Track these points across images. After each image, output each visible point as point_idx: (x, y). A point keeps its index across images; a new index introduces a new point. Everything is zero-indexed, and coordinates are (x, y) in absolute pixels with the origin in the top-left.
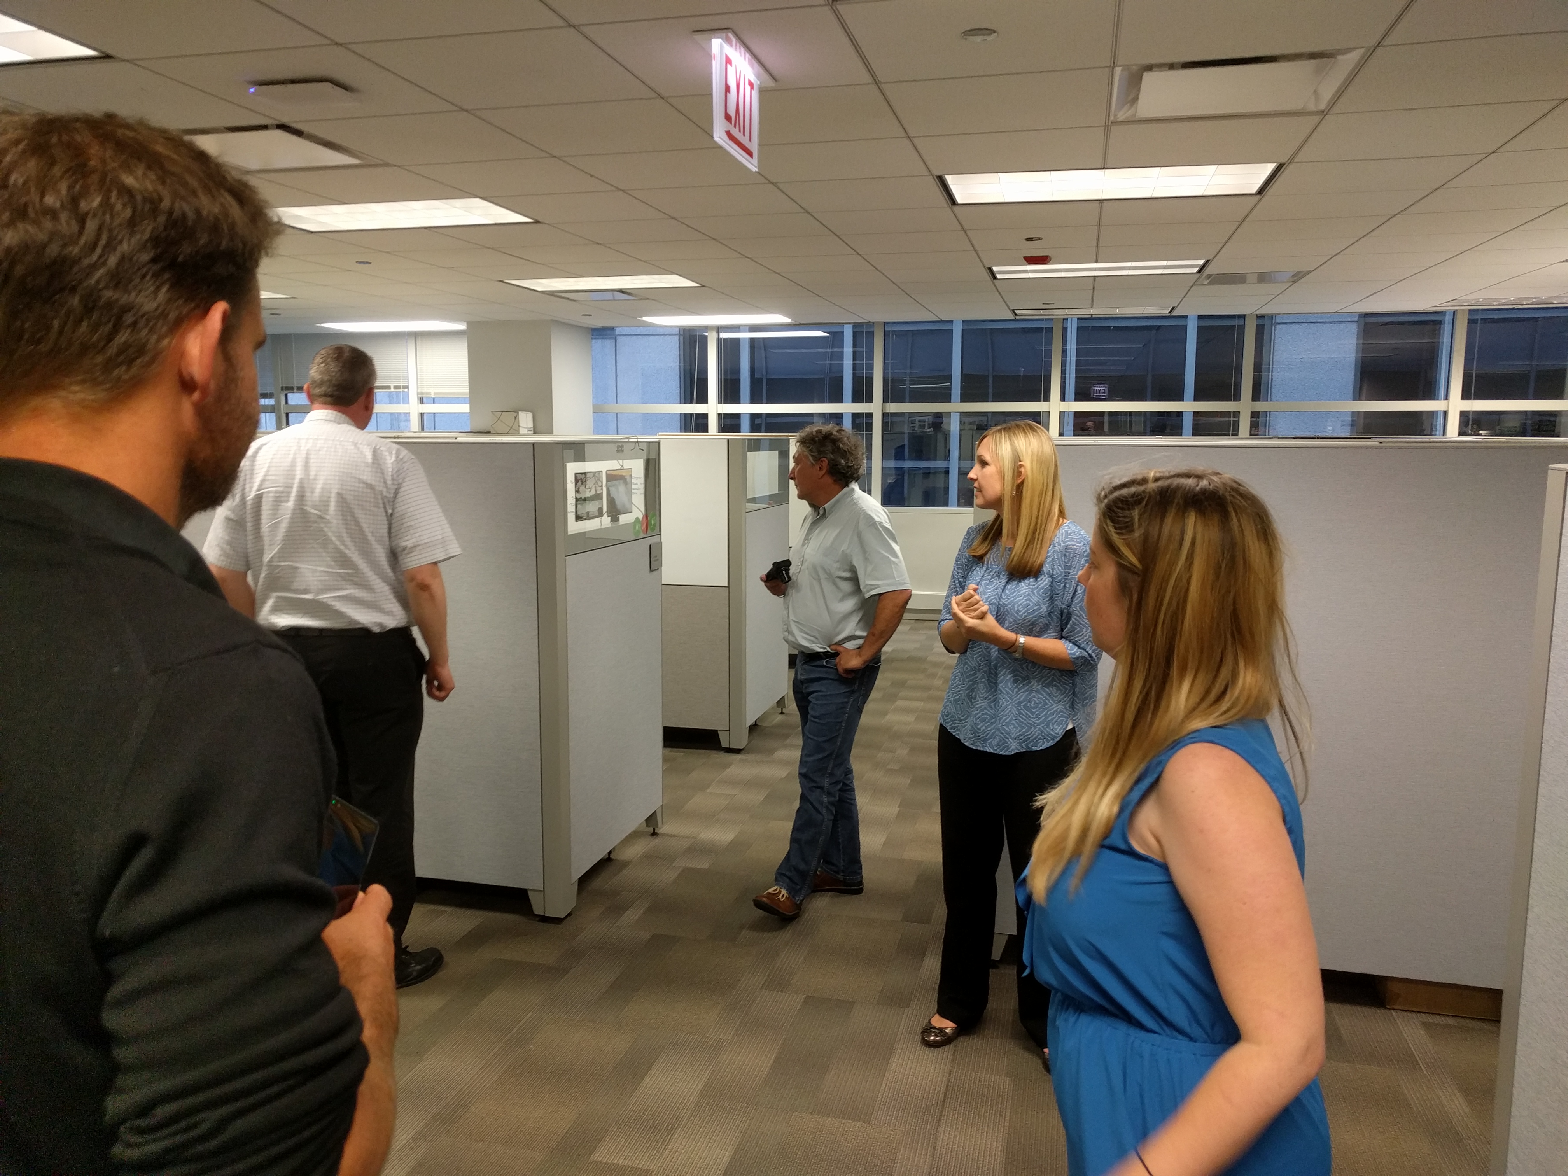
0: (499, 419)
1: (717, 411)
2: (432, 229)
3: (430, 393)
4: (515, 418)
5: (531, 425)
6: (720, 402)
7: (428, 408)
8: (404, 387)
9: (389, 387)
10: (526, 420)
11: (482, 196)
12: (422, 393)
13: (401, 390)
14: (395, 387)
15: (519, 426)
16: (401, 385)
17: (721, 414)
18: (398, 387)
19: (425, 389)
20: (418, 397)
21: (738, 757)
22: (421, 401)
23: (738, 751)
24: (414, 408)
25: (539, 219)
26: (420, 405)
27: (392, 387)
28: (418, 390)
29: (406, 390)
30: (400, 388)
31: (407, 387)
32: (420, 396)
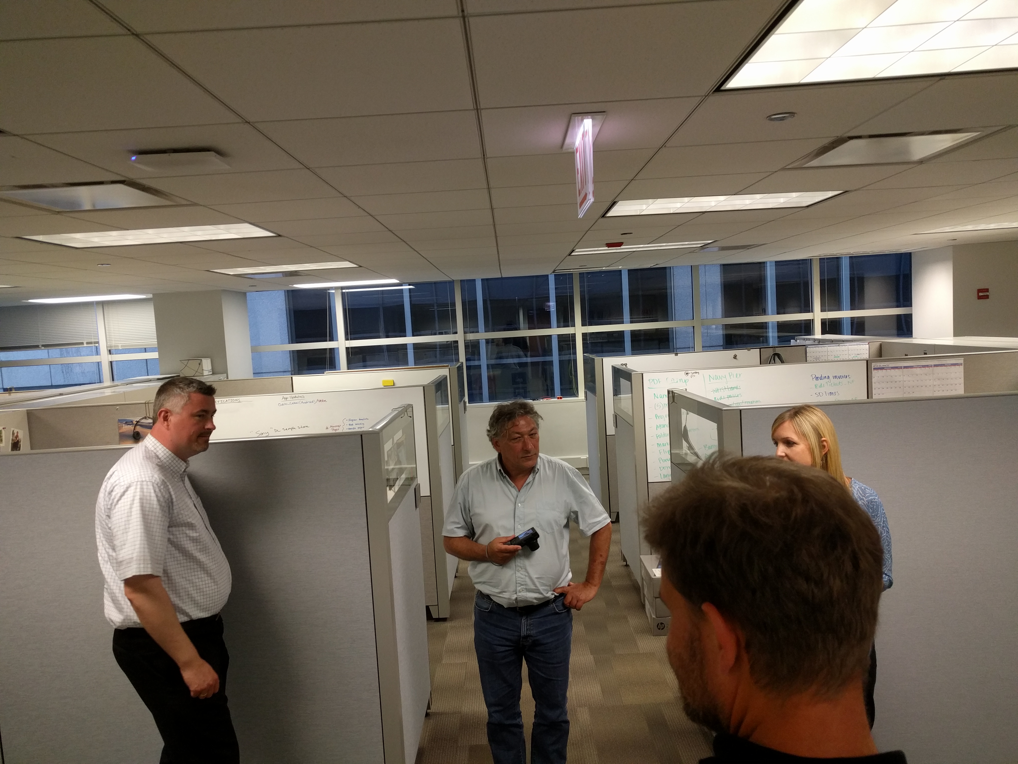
0: (186, 365)
1: (345, 346)
2: (186, 243)
3: (118, 346)
4: (200, 364)
5: (210, 368)
6: (347, 339)
7: (116, 358)
8: (95, 343)
9: (82, 343)
10: (207, 364)
11: (252, 222)
12: (111, 347)
13: (93, 345)
14: (88, 343)
15: (203, 370)
16: (93, 341)
17: (349, 348)
18: (91, 343)
19: (113, 343)
20: (107, 350)
21: (448, 624)
22: (110, 352)
23: (444, 620)
24: (105, 358)
25: (281, 234)
26: (110, 356)
27: (85, 343)
28: (107, 344)
29: (97, 345)
30: (92, 344)
31: (98, 343)
32: (109, 349)
